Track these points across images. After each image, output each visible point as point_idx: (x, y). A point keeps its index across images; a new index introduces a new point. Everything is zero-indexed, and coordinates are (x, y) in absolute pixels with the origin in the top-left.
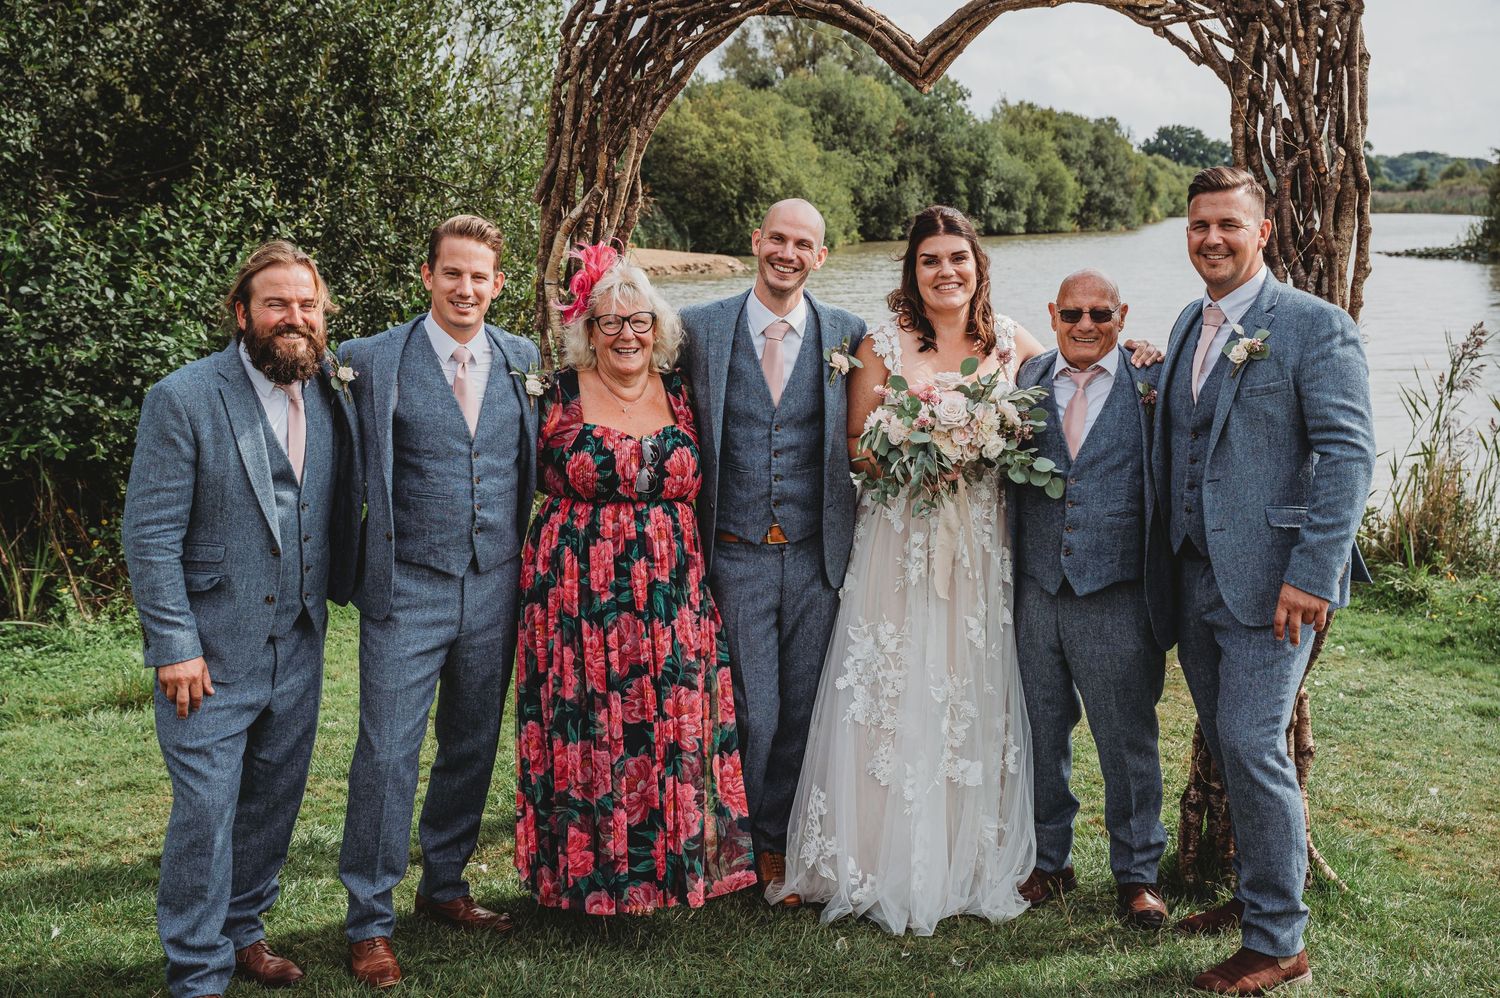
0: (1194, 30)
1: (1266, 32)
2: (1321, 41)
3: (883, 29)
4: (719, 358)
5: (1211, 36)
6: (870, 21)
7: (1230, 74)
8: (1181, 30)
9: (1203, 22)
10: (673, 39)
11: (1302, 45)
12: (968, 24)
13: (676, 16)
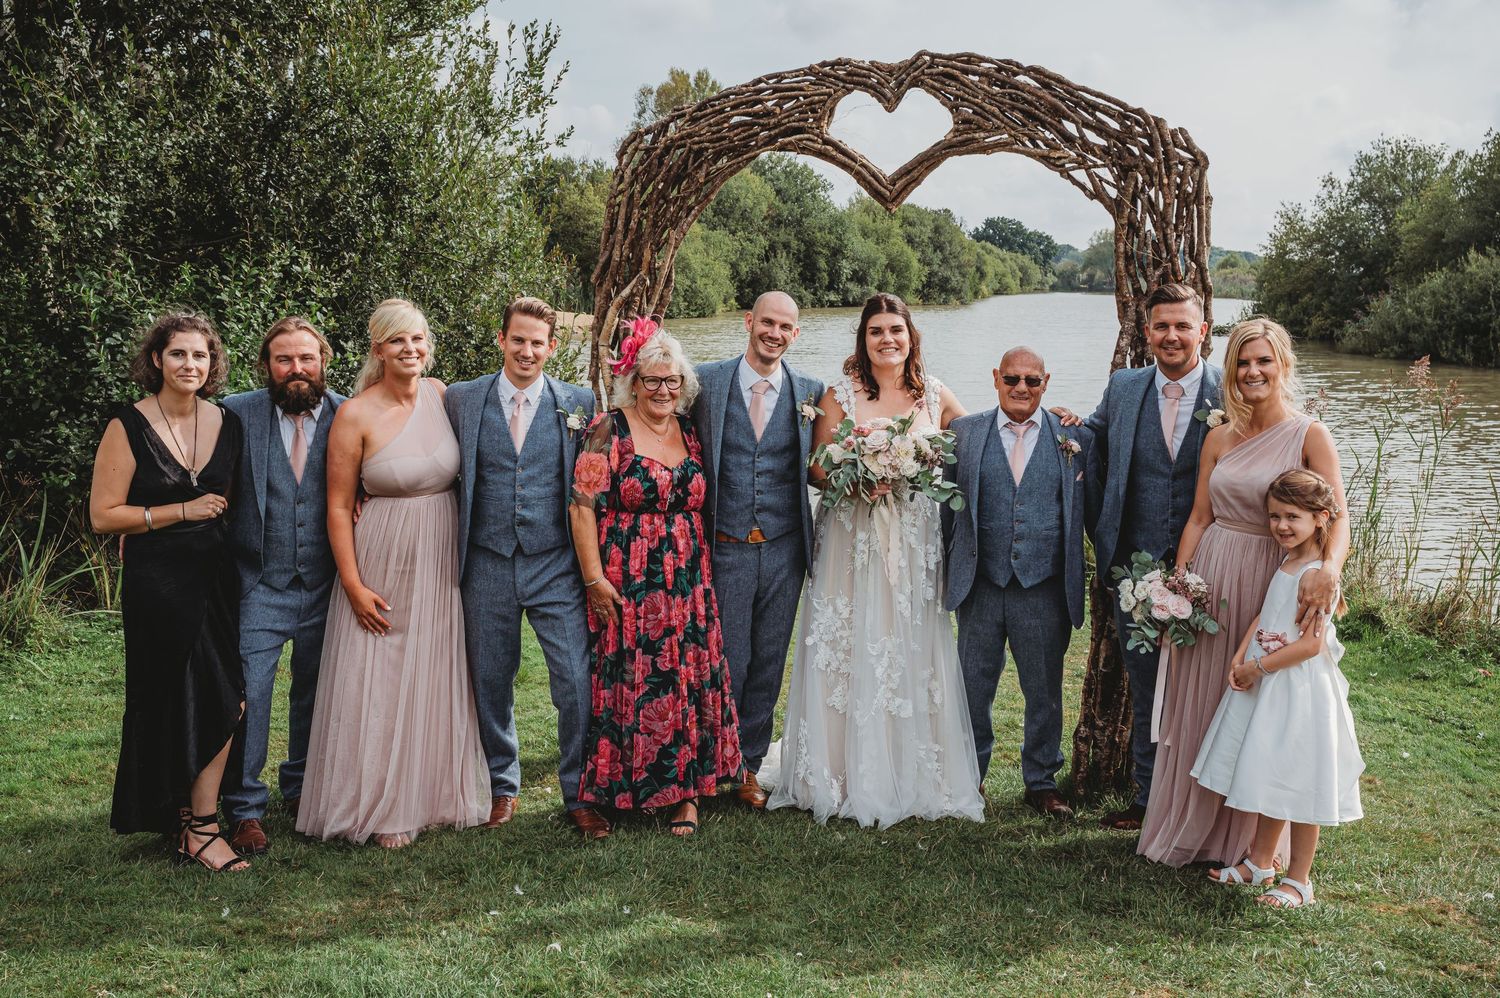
0: (1090, 176)
1: (1140, 179)
2: (1179, 187)
3: (863, 165)
4: (719, 406)
5: (1101, 180)
6: (854, 159)
7: (1115, 207)
8: (1080, 175)
9: (1096, 170)
10: (705, 166)
11: (1166, 189)
12: (926, 164)
13: (707, 149)
